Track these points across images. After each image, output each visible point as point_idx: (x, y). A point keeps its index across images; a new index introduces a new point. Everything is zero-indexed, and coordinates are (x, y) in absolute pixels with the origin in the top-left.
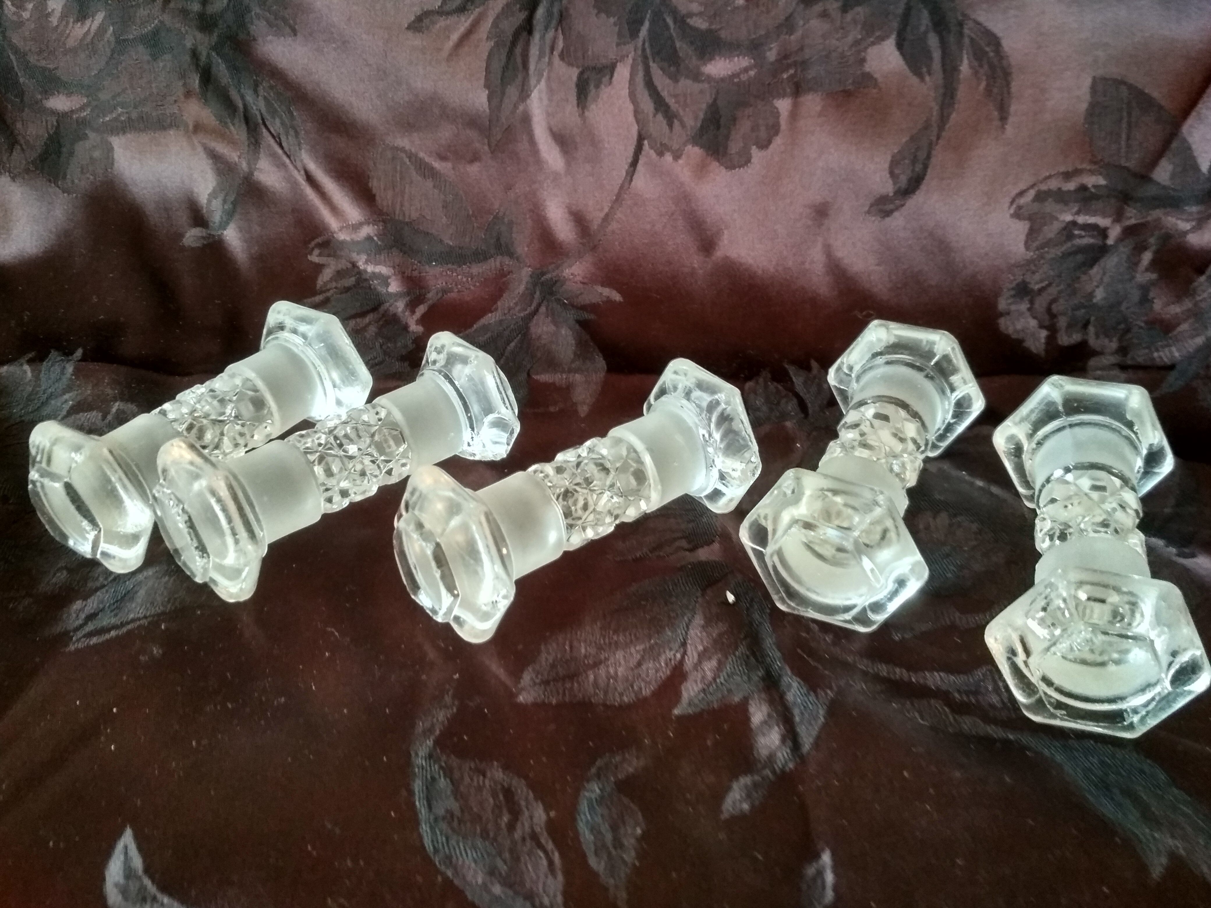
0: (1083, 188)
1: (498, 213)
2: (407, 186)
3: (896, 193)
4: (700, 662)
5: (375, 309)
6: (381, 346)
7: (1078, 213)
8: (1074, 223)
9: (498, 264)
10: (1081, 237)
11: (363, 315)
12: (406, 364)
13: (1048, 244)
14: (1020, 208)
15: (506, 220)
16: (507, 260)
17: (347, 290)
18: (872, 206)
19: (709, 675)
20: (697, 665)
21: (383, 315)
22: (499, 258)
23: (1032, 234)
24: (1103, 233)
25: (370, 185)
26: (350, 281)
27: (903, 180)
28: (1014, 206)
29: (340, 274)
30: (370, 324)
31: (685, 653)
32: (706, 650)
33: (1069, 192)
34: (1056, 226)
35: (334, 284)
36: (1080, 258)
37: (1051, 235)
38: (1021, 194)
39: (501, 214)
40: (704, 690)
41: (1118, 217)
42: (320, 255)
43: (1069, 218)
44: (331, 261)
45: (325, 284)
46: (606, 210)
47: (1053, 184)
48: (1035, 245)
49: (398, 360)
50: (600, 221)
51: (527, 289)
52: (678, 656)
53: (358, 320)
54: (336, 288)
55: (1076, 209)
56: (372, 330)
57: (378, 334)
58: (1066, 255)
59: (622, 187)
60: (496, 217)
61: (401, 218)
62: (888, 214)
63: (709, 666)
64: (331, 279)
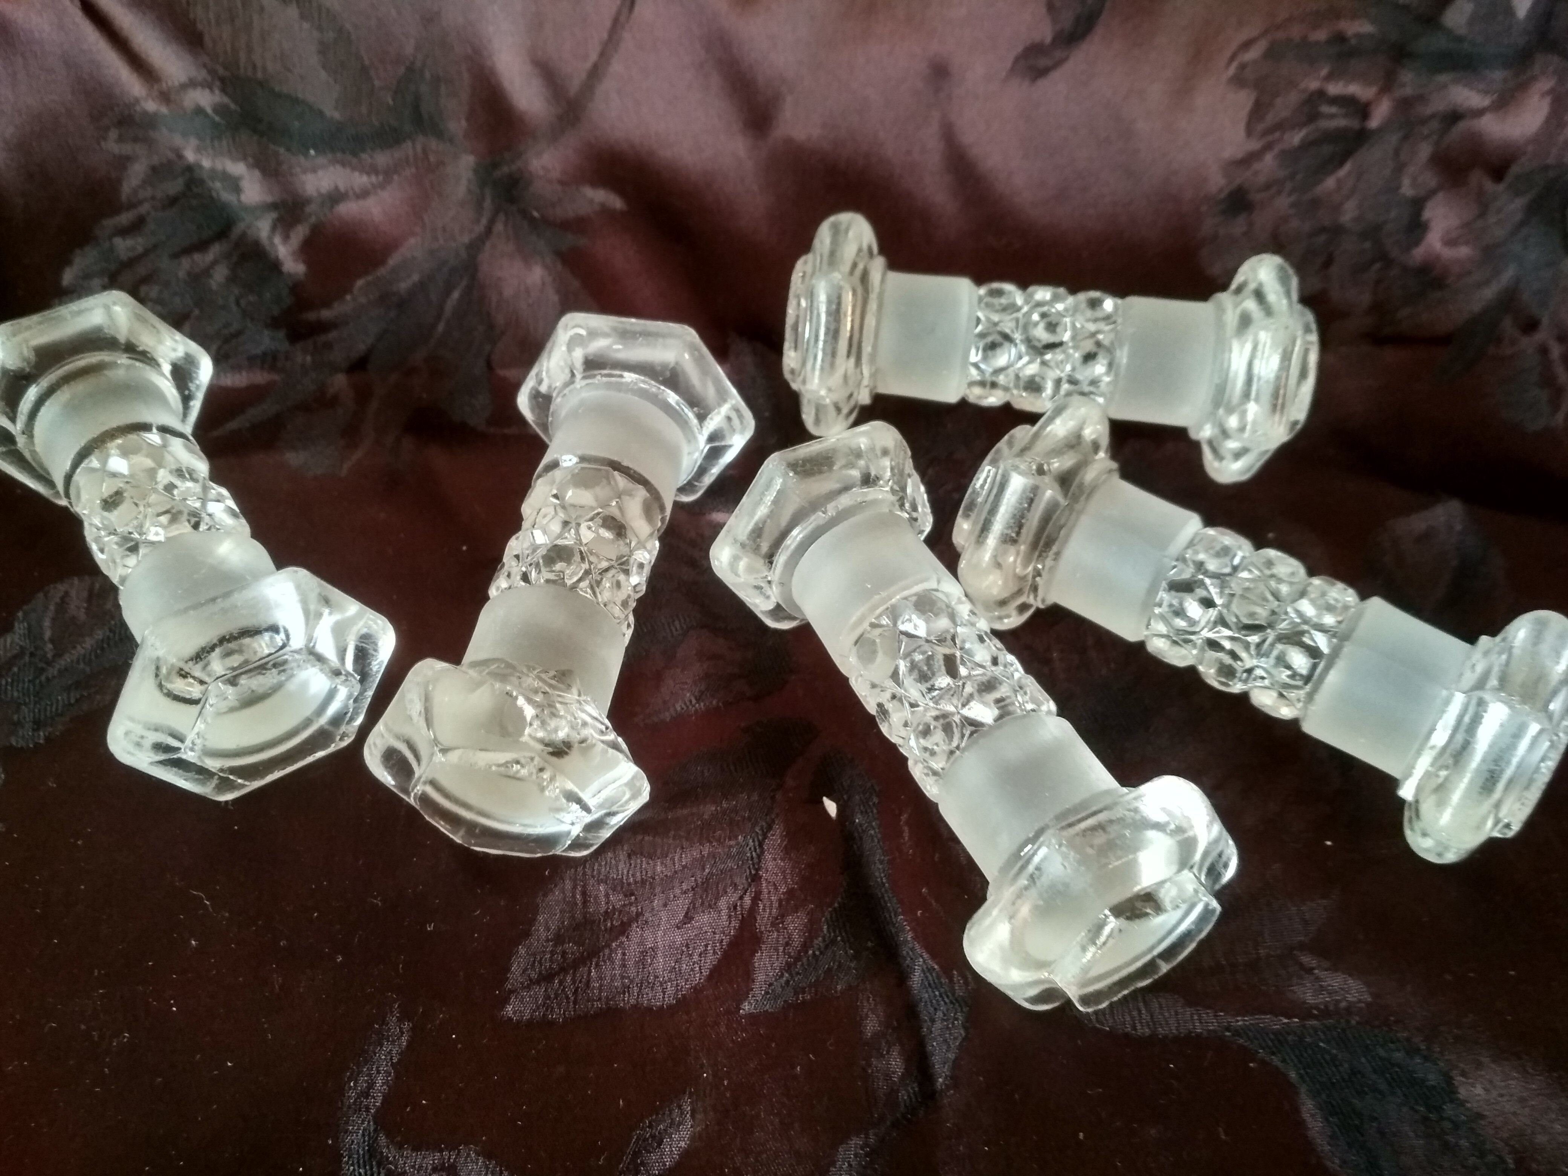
0: (1340, 38)
1: (413, 63)
2: (256, 17)
3: (1055, 40)
4: (782, 916)
5: (222, 234)
6: (238, 303)
7: (1329, 77)
8: (1321, 94)
9: (419, 148)
10: (1332, 116)
11: (202, 246)
12: (281, 334)
13: (1280, 126)
14: (1243, 67)
15: (427, 75)
16: (434, 144)
17: (172, 201)
18: (1017, 60)
19: (797, 940)
20: (777, 922)
21: (237, 245)
22: (420, 140)
23: (1257, 112)
24: (1362, 110)
25: (192, 16)
26: (174, 187)
27: (1067, 19)
28: (1235, 64)
29: (158, 172)
30: (215, 263)
31: (756, 899)
32: (790, 893)
33: (1317, 43)
34: (1293, 98)
35: (148, 192)
36: (1327, 149)
37: (1285, 114)
38: (1247, 45)
39: (418, 64)
40: (788, 967)
41: (1388, 84)
42: (121, 139)
43: (1314, 85)
44: (139, 149)
45: (135, 191)
46: (594, 57)
47: (1296, 32)
48: (1260, 127)
49: (267, 326)
50: (584, 75)
51: (469, 191)
52: (747, 900)
53: (197, 257)
54: (153, 198)
55: (1324, 72)
56: (220, 274)
57: (232, 279)
58: (1306, 145)
59: (616, 21)
60: (410, 69)
61: (250, 73)
62: (1040, 73)
63: (795, 924)
64: (144, 182)
